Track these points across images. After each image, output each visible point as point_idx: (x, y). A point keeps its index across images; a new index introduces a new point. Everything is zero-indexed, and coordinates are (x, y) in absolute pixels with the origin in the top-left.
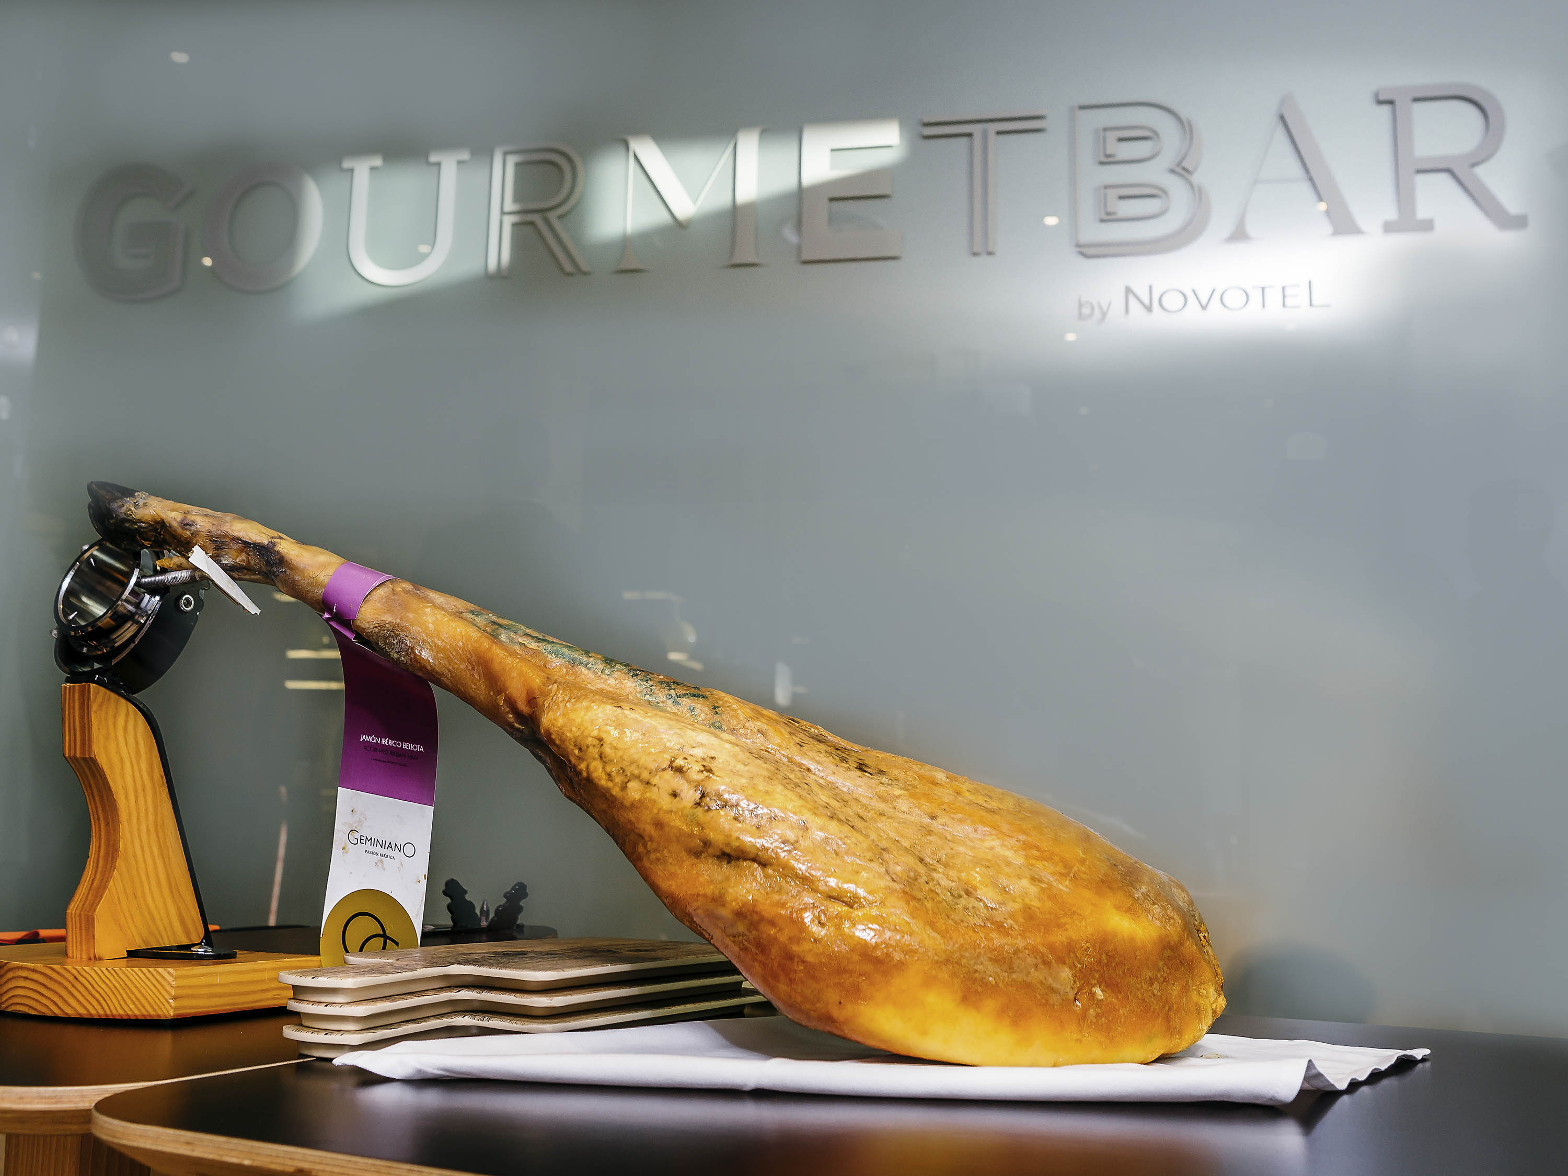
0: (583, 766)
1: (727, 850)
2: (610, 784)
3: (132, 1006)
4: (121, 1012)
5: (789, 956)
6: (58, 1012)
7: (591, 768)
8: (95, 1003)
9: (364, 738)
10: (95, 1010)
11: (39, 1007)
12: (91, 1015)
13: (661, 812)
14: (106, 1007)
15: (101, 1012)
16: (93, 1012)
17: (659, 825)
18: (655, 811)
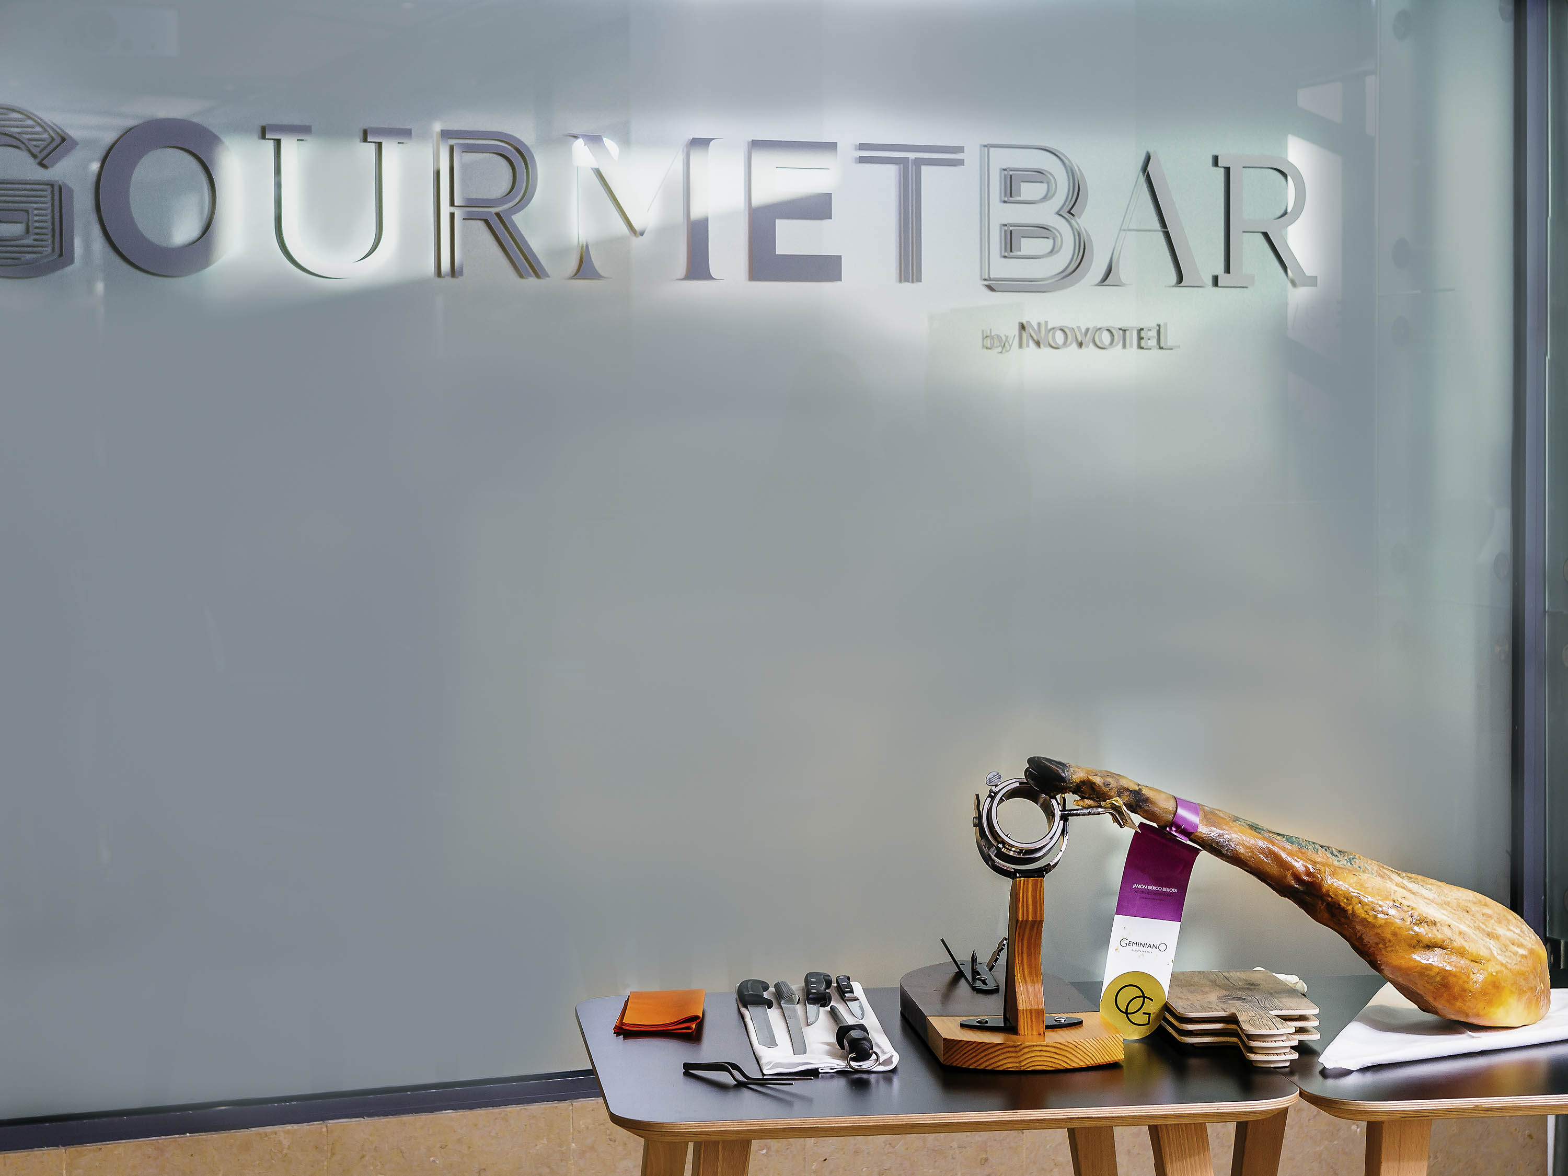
0: (1350, 908)
1: (1429, 944)
2: (1367, 916)
3: (1107, 1057)
4: (1103, 1061)
5: (1464, 990)
6: (1068, 1067)
7: (1355, 908)
8: (1088, 1058)
9: (1135, 886)
10: (1089, 1062)
11: (1054, 1065)
12: (1087, 1065)
13: (1396, 928)
14: (1095, 1060)
15: (1092, 1063)
16: (1088, 1063)
17: (1395, 934)
18: (1393, 928)
